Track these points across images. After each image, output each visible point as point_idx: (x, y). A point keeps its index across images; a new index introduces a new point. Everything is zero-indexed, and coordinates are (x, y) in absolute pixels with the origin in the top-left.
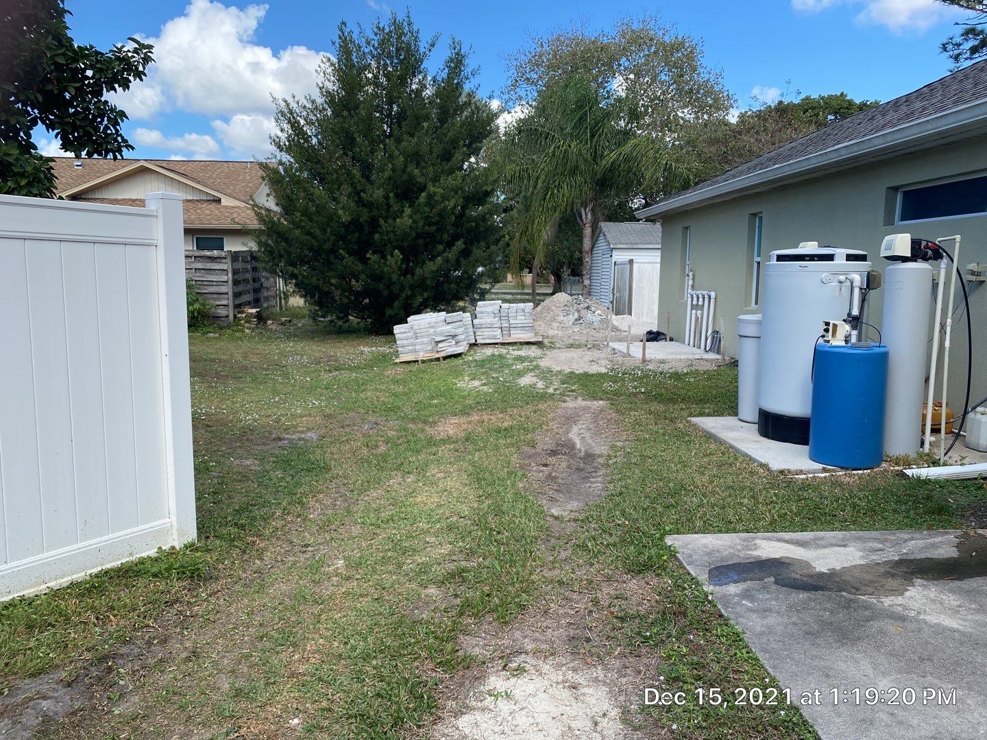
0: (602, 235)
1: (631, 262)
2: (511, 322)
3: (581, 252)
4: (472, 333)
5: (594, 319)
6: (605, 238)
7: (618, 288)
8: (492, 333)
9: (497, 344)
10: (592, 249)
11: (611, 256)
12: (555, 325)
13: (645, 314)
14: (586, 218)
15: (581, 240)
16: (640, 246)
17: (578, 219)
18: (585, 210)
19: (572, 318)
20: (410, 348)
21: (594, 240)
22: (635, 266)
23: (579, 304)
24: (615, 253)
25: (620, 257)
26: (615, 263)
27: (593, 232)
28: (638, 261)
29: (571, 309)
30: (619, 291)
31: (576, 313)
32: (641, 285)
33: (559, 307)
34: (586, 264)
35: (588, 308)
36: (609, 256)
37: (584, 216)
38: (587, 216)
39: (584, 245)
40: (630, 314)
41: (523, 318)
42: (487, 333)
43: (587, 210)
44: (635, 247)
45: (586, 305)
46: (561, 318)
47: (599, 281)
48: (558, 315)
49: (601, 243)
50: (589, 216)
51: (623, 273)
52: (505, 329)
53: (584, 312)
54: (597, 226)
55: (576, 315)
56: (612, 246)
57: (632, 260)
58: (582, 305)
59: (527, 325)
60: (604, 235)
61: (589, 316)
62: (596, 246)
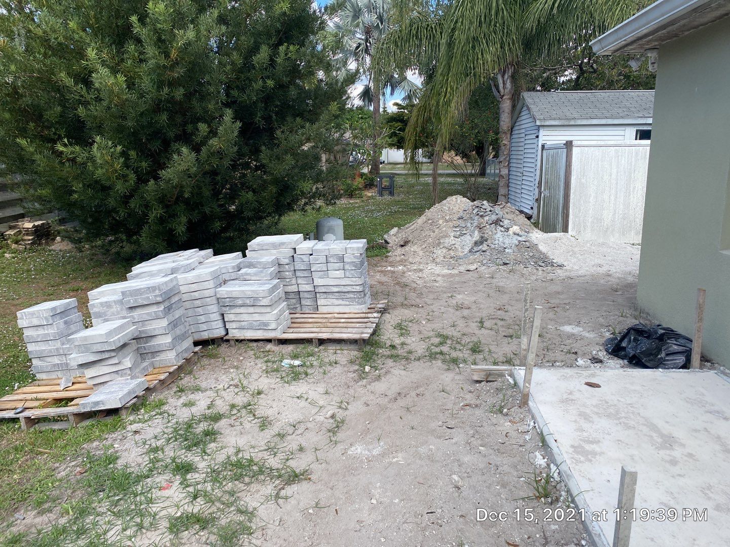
0: (525, 108)
1: (569, 145)
2: (318, 282)
3: (497, 133)
4: (217, 316)
5: (507, 241)
6: (530, 113)
7: (547, 182)
8: (257, 317)
9: (269, 341)
10: (512, 129)
11: (537, 137)
12: (440, 252)
13: (589, 224)
14: (504, 88)
15: (497, 118)
16: (579, 122)
17: (494, 89)
18: (503, 76)
19: (469, 241)
20: (56, 360)
21: (515, 117)
22: (575, 151)
23: (482, 216)
24: (542, 132)
25: (551, 138)
26: (543, 146)
27: (514, 107)
28: (579, 143)
29: (469, 225)
30: (548, 187)
31: (476, 233)
32: (583, 181)
33: (450, 220)
34: (503, 148)
35: (497, 222)
36: (534, 137)
37: (501, 86)
38: (505, 85)
39: (502, 123)
40: (565, 229)
41: (340, 274)
42: (247, 316)
43: (506, 77)
44: (572, 123)
45: (494, 217)
46: (450, 241)
47: (521, 170)
48: (447, 236)
49: (525, 121)
50: (508, 85)
51: (555, 163)
52: (306, 295)
53: (489, 230)
54: (518, 98)
55: (477, 236)
56: (538, 123)
57: (571, 142)
58: (486, 218)
59: (349, 289)
60: (528, 109)
61: (499, 237)
62: (517, 124)
